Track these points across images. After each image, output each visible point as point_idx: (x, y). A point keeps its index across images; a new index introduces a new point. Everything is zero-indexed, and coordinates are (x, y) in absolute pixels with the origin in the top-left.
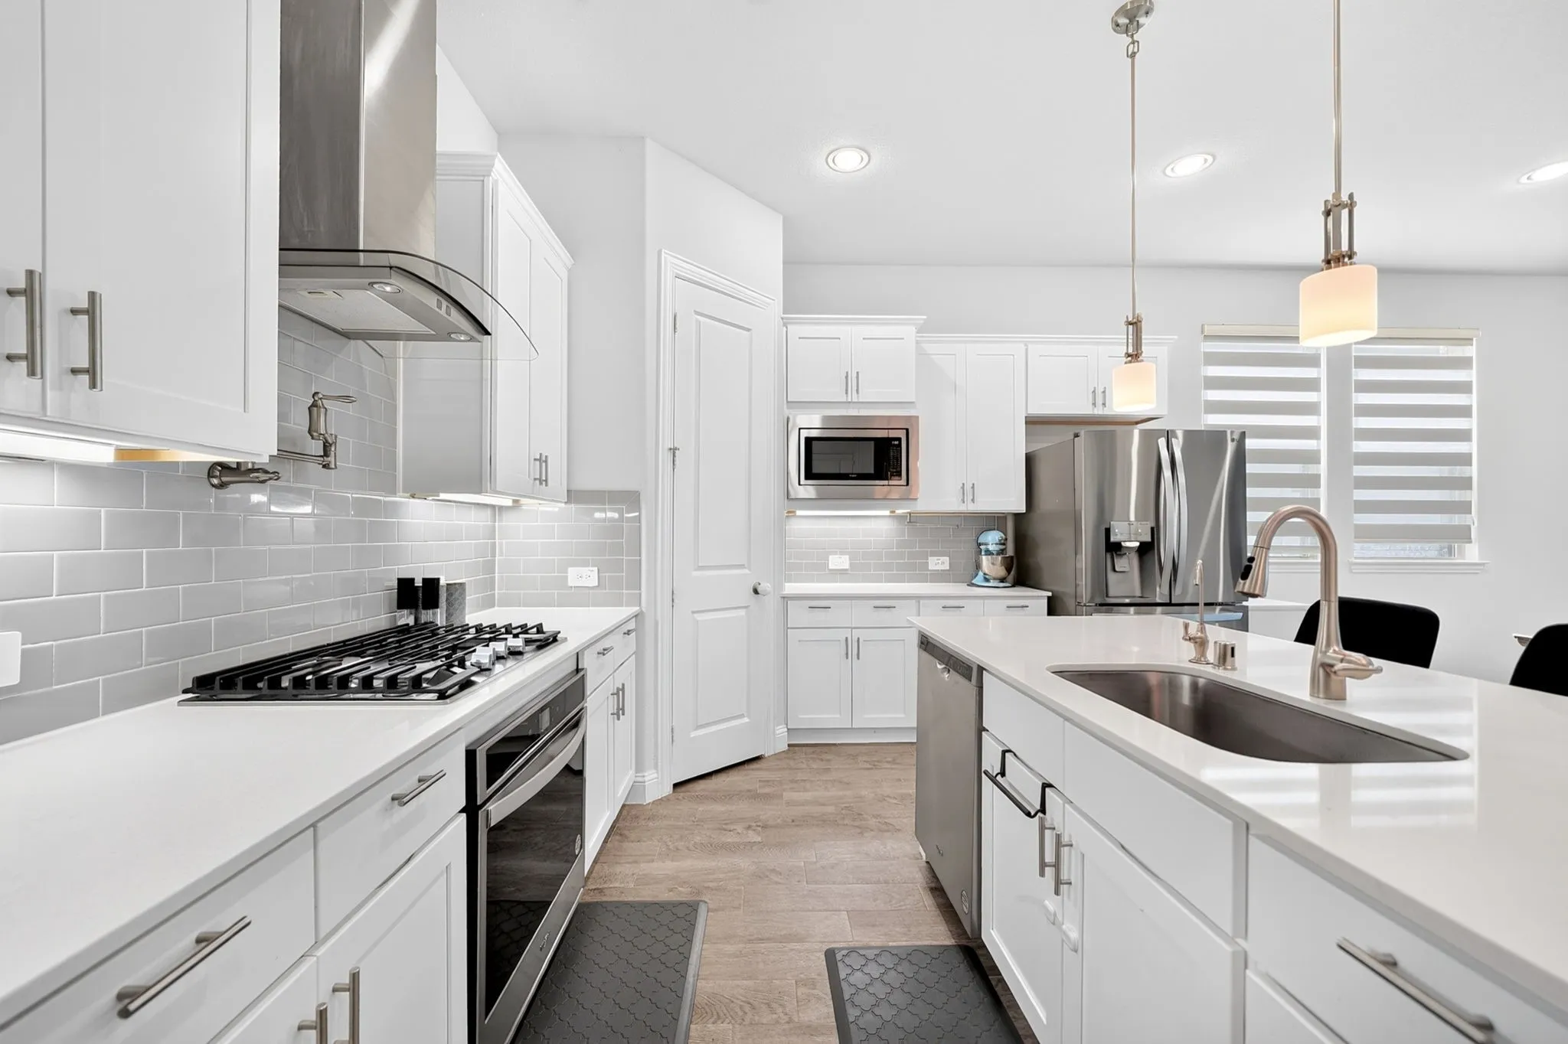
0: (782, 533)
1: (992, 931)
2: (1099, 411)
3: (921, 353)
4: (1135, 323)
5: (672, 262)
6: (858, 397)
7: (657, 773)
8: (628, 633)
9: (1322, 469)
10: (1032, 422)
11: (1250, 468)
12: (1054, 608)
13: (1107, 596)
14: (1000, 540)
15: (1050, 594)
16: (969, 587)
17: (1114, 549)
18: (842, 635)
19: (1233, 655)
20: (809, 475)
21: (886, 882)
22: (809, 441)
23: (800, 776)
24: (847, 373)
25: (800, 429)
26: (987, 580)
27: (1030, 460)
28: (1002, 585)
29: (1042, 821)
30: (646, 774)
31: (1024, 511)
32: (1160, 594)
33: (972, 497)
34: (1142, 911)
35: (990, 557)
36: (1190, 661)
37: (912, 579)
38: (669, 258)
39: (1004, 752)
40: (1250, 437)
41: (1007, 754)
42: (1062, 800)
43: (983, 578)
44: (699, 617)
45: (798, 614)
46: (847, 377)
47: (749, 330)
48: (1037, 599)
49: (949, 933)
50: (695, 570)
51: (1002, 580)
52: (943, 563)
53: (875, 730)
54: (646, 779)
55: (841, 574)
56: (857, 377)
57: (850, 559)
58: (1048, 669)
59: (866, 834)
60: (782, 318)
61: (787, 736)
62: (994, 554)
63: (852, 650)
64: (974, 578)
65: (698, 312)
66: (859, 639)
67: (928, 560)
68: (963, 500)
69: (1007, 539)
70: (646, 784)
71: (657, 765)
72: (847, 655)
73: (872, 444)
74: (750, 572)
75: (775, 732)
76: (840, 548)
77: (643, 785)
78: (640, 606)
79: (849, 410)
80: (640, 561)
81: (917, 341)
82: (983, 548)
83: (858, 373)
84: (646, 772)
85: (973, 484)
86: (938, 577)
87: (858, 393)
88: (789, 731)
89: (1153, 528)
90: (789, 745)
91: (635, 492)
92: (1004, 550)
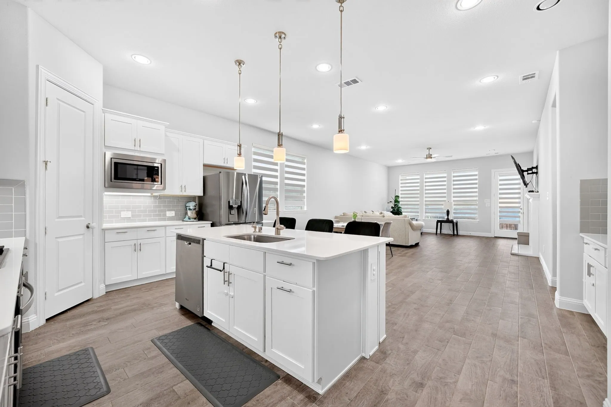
0: (102, 202)
2: (225, 165)
3: (166, 136)
5: (44, 72)
6: (140, 149)
7: (37, 315)
9: (278, 187)
10: (205, 166)
11: (264, 185)
12: (213, 225)
13: (229, 221)
15: (212, 222)
16: (183, 222)
17: (231, 207)
18: (133, 243)
19: (261, 229)
20: (116, 178)
21: (166, 318)
22: (116, 163)
24: (135, 138)
25: (111, 158)
26: (189, 219)
27: (204, 178)
29: (224, 271)
30: (29, 317)
31: (202, 195)
32: (243, 220)
33: (184, 190)
35: (191, 211)
36: (252, 232)
37: (160, 220)
38: (43, 70)
40: (264, 177)
41: (212, 260)
42: (229, 264)
44: (60, 240)
45: (109, 236)
46: (135, 140)
47: (84, 112)
48: (207, 224)
50: (58, 218)
51: (195, 219)
52: (172, 214)
53: (147, 278)
54: (30, 320)
55: (128, 219)
56: (140, 141)
57: (131, 213)
58: (225, 236)
59: (154, 309)
60: (102, 110)
61: (105, 288)
62: (192, 210)
63: (137, 248)
64: (185, 218)
65: (58, 99)
66: (140, 243)
67: (166, 212)
68: (181, 191)
69: (196, 205)
70: (30, 322)
71: (36, 312)
72: (135, 250)
73: (146, 168)
74: (84, 219)
75: (99, 288)
76: (127, 209)
77: (28, 323)
78: (25, 236)
79: (136, 153)
80: (25, 215)
81: (165, 131)
82: (188, 208)
83: (140, 139)
84: (30, 316)
85: (185, 185)
86: (171, 219)
87: (140, 147)
88: (107, 286)
89: (241, 201)
90: (106, 292)
91: (22, 181)
92: (195, 208)
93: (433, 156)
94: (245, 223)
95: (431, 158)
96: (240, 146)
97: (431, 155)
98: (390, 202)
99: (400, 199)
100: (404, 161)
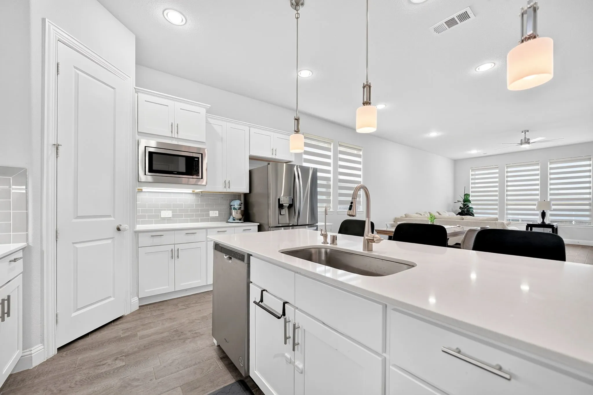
0: (134, 199)
1: (255, 371)
2: (274, 157)
3: (207, 122)
4: (298, 119)
5: (53, 30)
6: (178, 136)
7: (44, 345)
8: (15, 260)
10: (251, 158)
12: (260, 229)
13: (279, 224)
14: (240, 204)
15: (259, 224)
16: (227, 223)
17: (281, 206)
18: (169, 248)
19: (336, 239)
20: (151, 170)
21: (199, 363)
22: (151, 153)
23: (147, 321)
24: (172, 123)
25: (145, 147)
26: (234, 220)
27: (250, 172)
28: (240, 221)
29: (285, 319)
30: (32, 349)
31: (249, 193)
32: (294, 222)
33: (228, 186)
34: (337, 350)
35: (235, 211)
36: (322, 243)
37: (202, 221)
39: (262, 291)
41: (264, 292)
42: (294, 308)
43: (232, 219)
44: (78, 246)
45: (144, 240)
46: (172, 125)
47: (114, 88)
48: (254, 226)
49: (232, 377)
50: (76, 218)
51: (240, 220)
52: (216, 214)
53: (186, 290)
54: (33, 352)
55: (169, 220)
56: (177, 126)
57: (172, 213)
58: (279, 251)
59: (186, 342)
60: (135, 89)
61: (138, 302)
62: (237, 209)
63: (174, 254)
64: (229, 219)
65: (75, 67)
66: (178, 249)
67: (209, 212)
68: (225, 187)
69: (242, 203)
70: (33, 355)
71: (43, 340)
72: (172, 257)
73: (184, 158)
74: (114, 219)
75: (131, 302)
76: (167, 207)
77: (31, 356)
78: (27, 242)
79: (173, 141)
80: (27, 214)
81: (206, 116)
82: (232, 207)
83: (178, 124)
84: (33, 347)
85: (229, 181)
86: (214, 219)
87: (178, 134)
88: (140, 299)
89: (293, 199)
90: (140, 306)
91: (22, 169)
92: (241, 207)
93: (531, 141)
94: (297, 225)
95: (529, 143)
96: (297, 120)
97: (529, 139)
98: (458, 201)
99: (471, 198)
100: (479, 151)
